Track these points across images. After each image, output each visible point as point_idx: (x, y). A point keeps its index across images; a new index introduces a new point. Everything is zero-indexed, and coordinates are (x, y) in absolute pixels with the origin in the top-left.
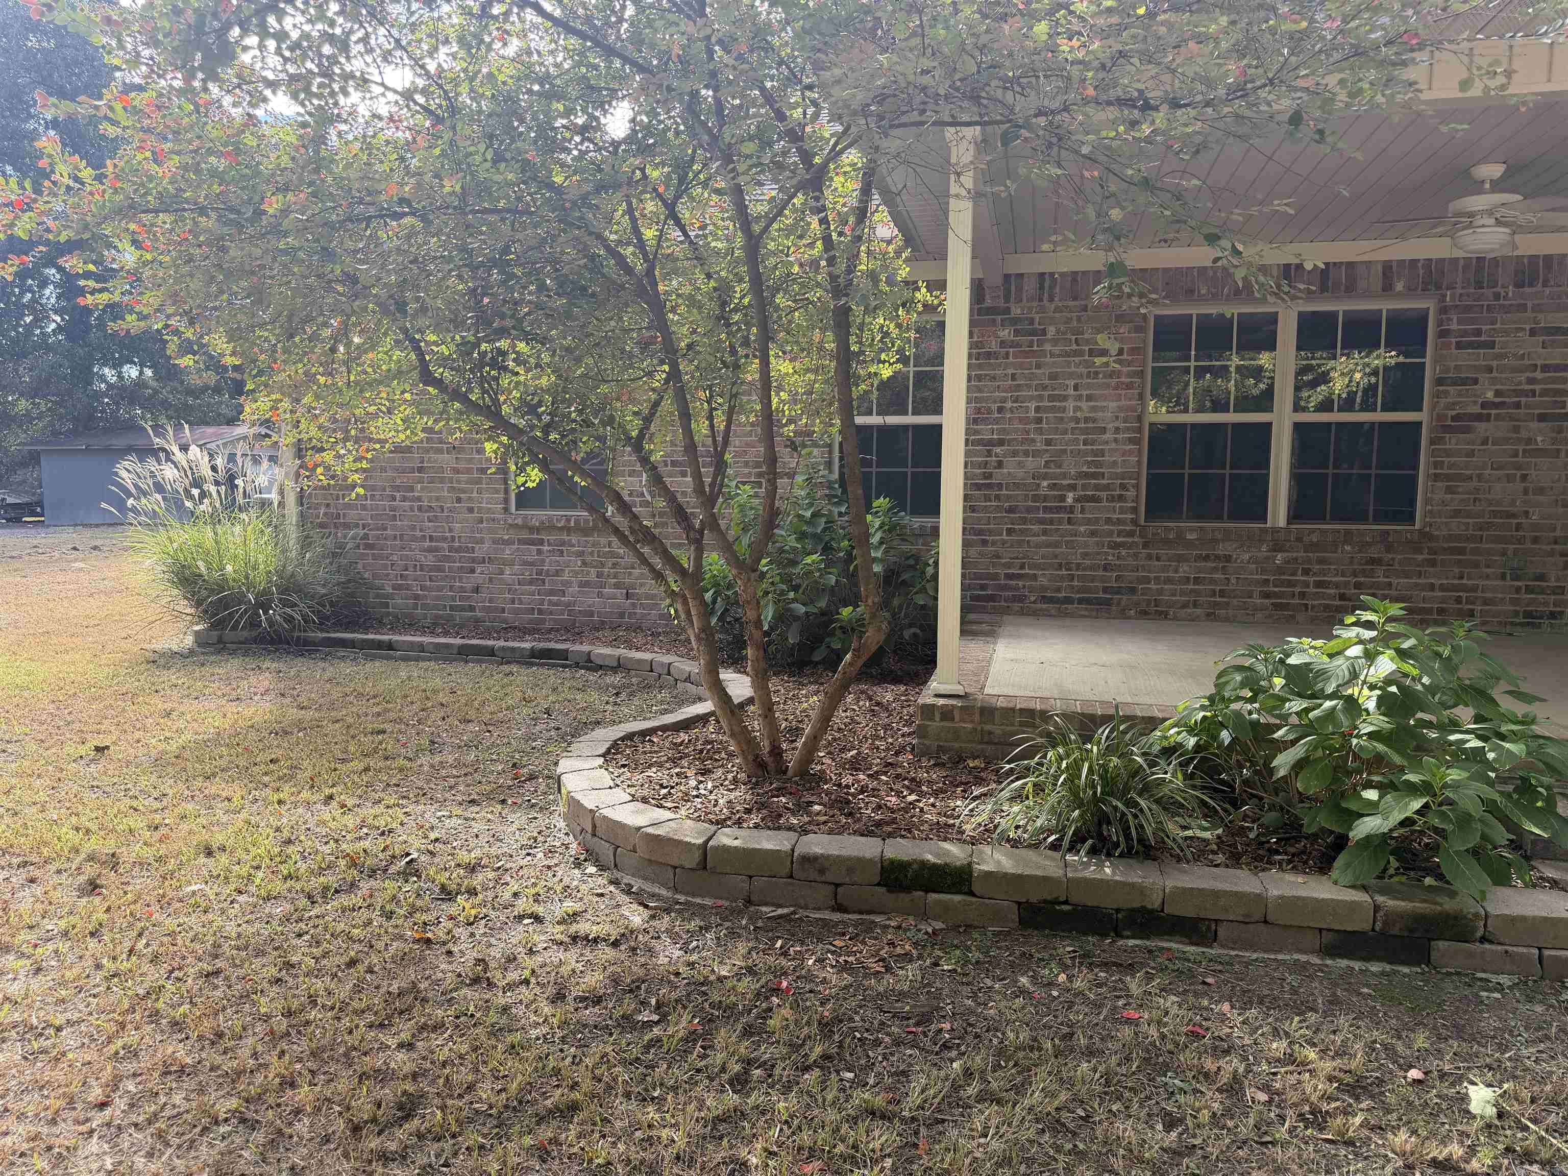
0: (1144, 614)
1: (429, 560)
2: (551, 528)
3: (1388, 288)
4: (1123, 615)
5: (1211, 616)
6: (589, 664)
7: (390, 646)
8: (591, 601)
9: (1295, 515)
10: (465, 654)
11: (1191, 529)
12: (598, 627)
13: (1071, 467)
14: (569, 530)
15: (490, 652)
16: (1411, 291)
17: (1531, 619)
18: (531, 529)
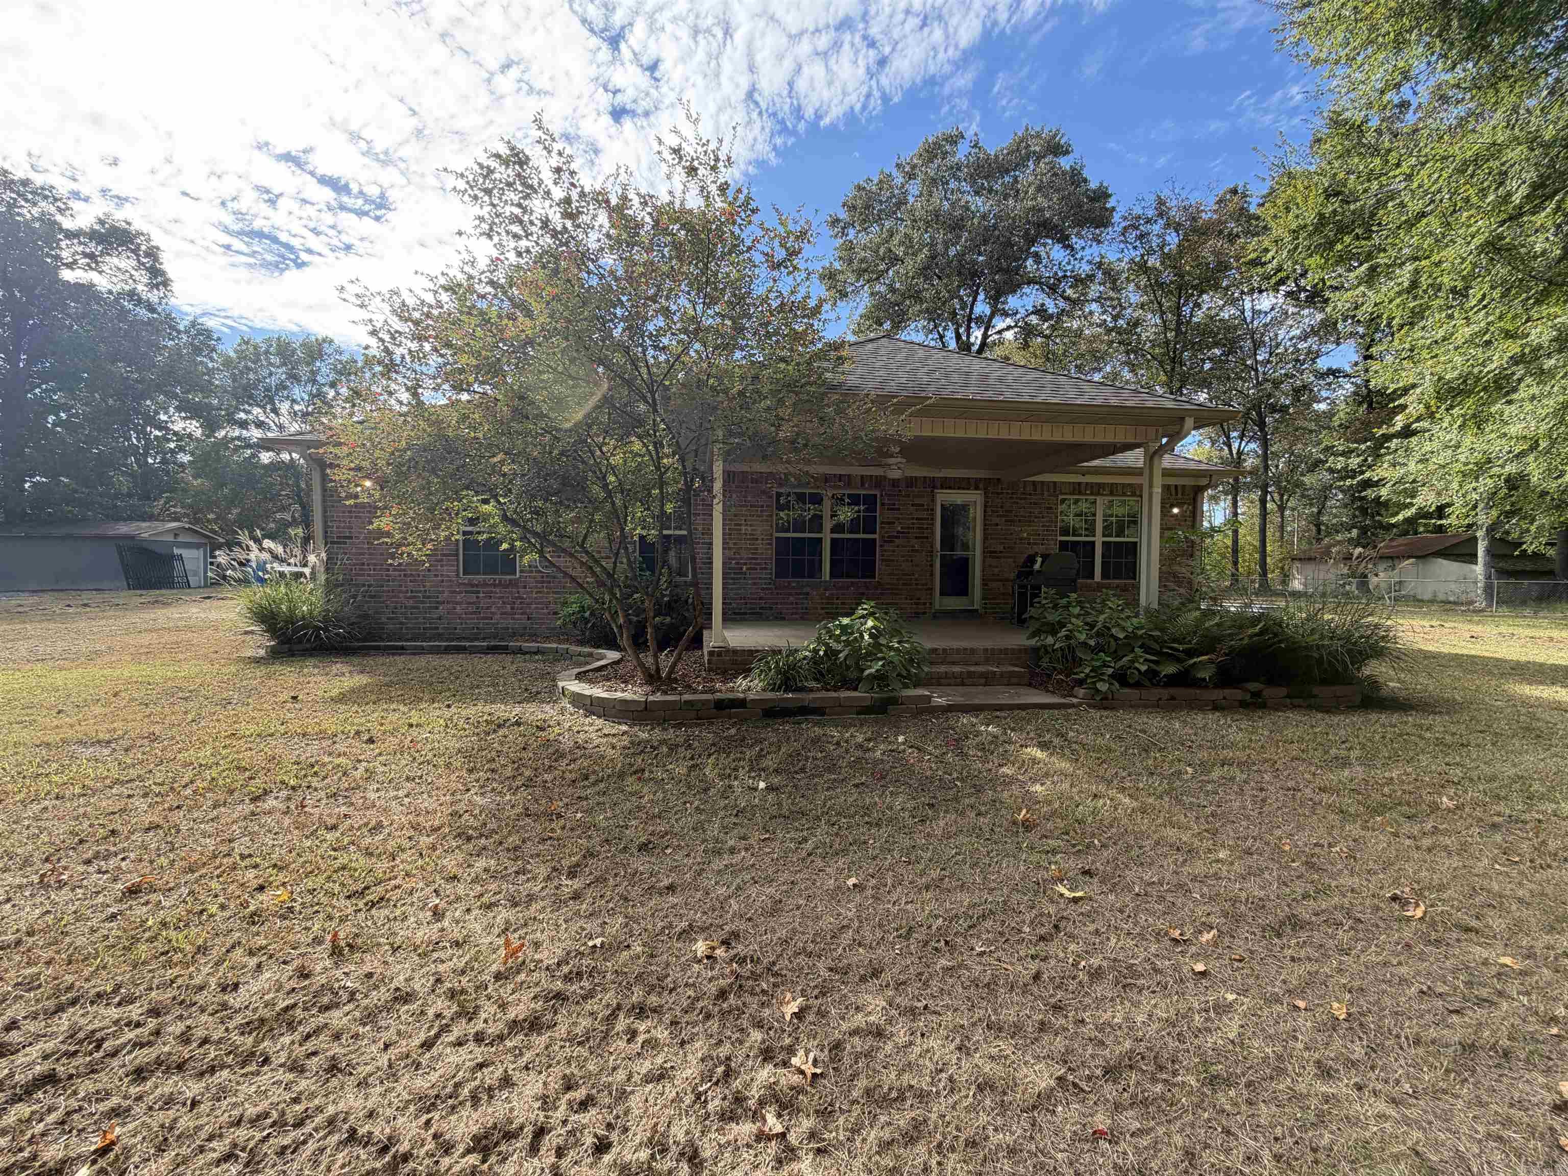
0: (776, 618)
1: (411, 603)
2: (485, 585)
3: (863, 484)
4: (767, 619)
5: (802, 618)
6: (520, 651)
7: (402, 648)
8: (509, 622)
9: (832, 575)
10: (447, 650)
11: (794, 582)
12: (514, 634)
13: (744, 554)
14: (495, 586)
15: (464, 648)
16: (870, 488)
17: (917, 615)
18: (472, 586)
